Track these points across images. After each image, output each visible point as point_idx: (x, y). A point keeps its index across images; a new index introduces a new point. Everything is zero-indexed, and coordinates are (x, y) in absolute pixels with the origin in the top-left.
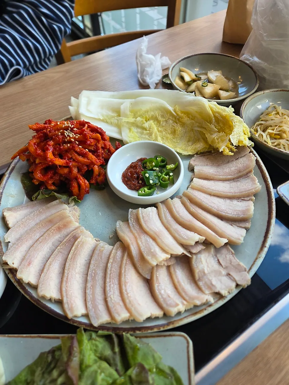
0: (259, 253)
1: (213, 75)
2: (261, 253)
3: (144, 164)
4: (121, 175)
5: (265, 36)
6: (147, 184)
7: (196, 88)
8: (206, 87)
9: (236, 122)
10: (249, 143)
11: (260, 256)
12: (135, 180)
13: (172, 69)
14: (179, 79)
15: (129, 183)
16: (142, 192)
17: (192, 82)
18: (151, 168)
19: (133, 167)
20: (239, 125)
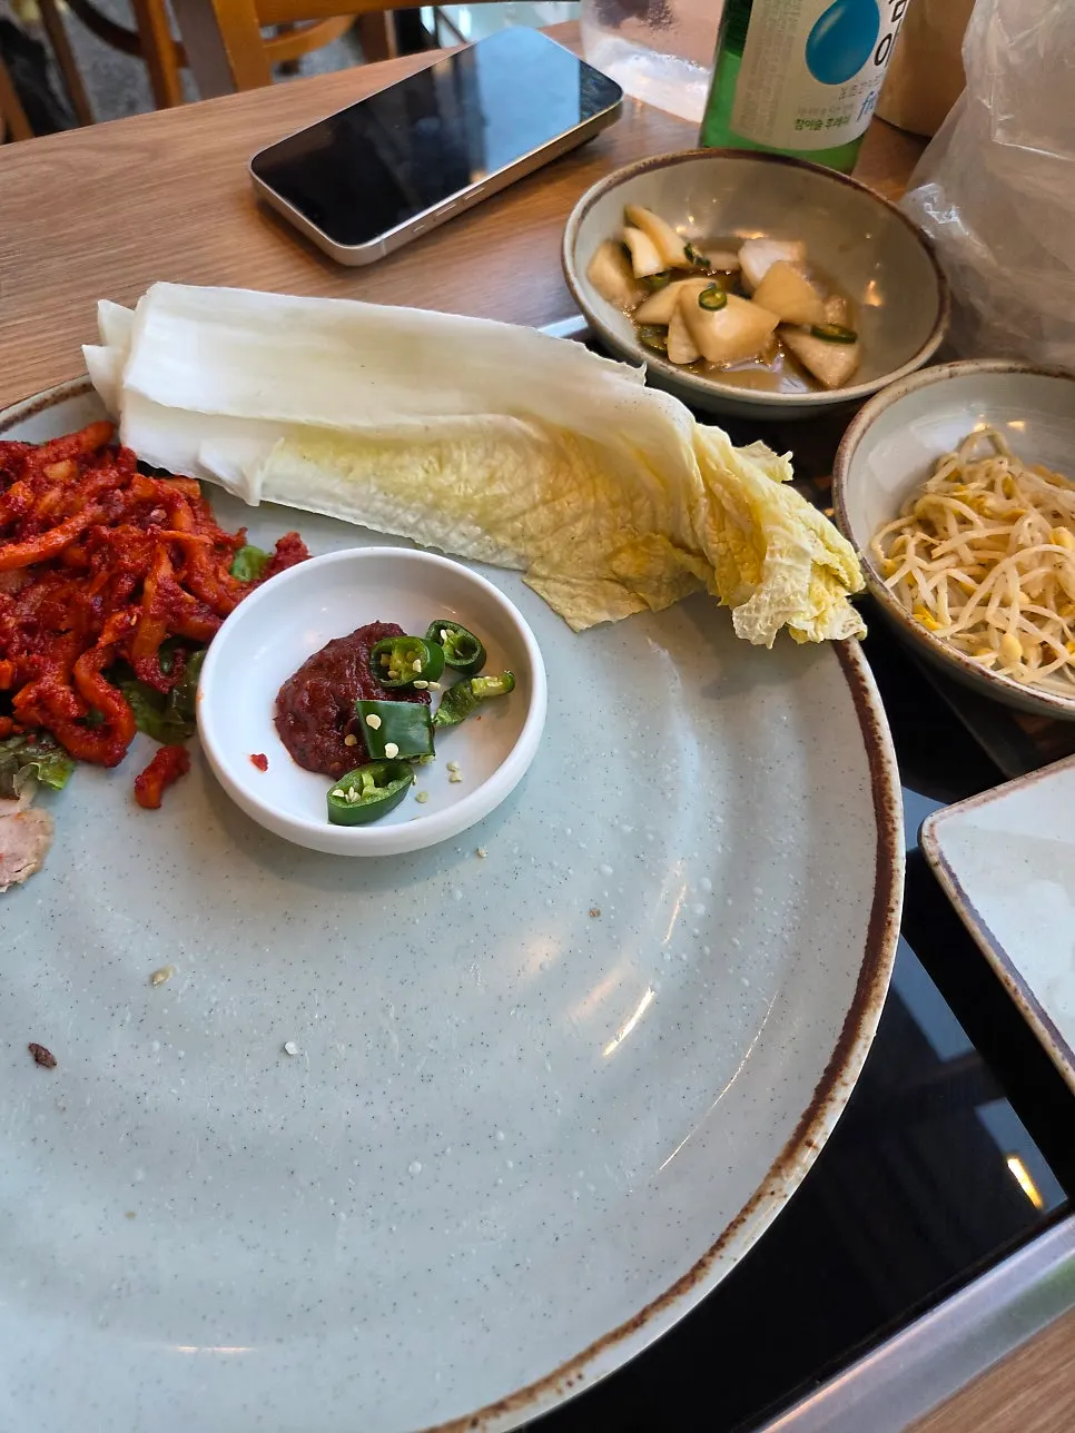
0: (778, 1169)
1: (763, 257)
2: (783, 1172)
3: (378, 657)
4: (275, 695)
5: (1002, 125)
6: (372, 755)
7: (678, 310)
8: (717, 313)
9: (781, 552)
10: (846, 624)
11: (776, 1183)
12: (327, 726)
13: (586, 210)
14: (613, 255)
15: (302, 737)
16: (346, 792)
17: (667, 277)
18: (405, 678)
19: (327, 664)
20: (790, 568)
